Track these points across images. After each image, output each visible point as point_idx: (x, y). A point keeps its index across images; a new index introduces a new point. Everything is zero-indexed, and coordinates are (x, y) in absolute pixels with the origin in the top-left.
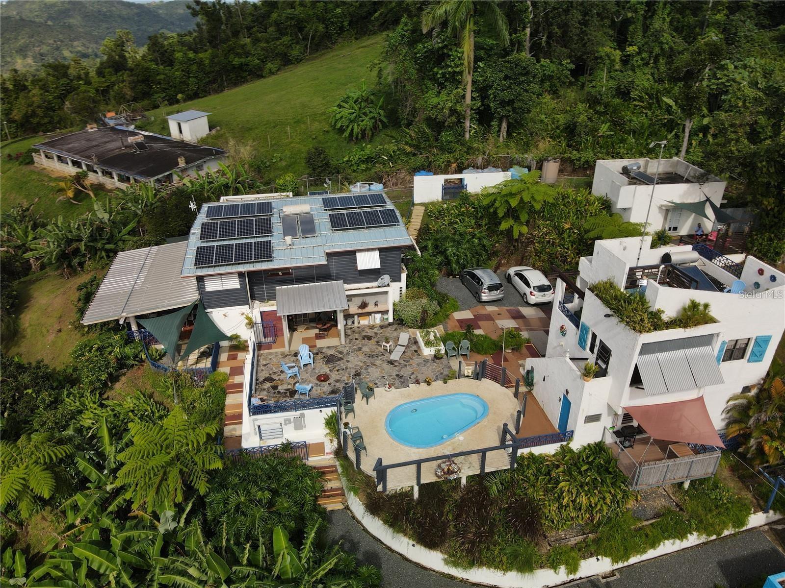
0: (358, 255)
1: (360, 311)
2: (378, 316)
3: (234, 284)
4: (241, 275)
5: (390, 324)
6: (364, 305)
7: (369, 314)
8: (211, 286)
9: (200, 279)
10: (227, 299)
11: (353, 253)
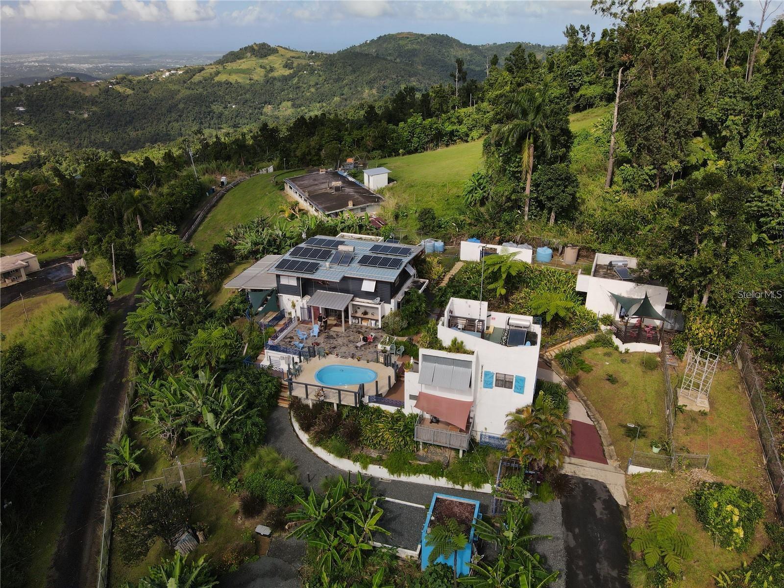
0: (364, 282)
1: (362, 316)
2: (373, 322)
3: (293, 283)
4: (298, 279)
5: (379, 329)
6: (365, 313)
7: (368, 319)
8: (284, 281)
9: (278, 276)
10: (290, 290)
11: (361, 280)
